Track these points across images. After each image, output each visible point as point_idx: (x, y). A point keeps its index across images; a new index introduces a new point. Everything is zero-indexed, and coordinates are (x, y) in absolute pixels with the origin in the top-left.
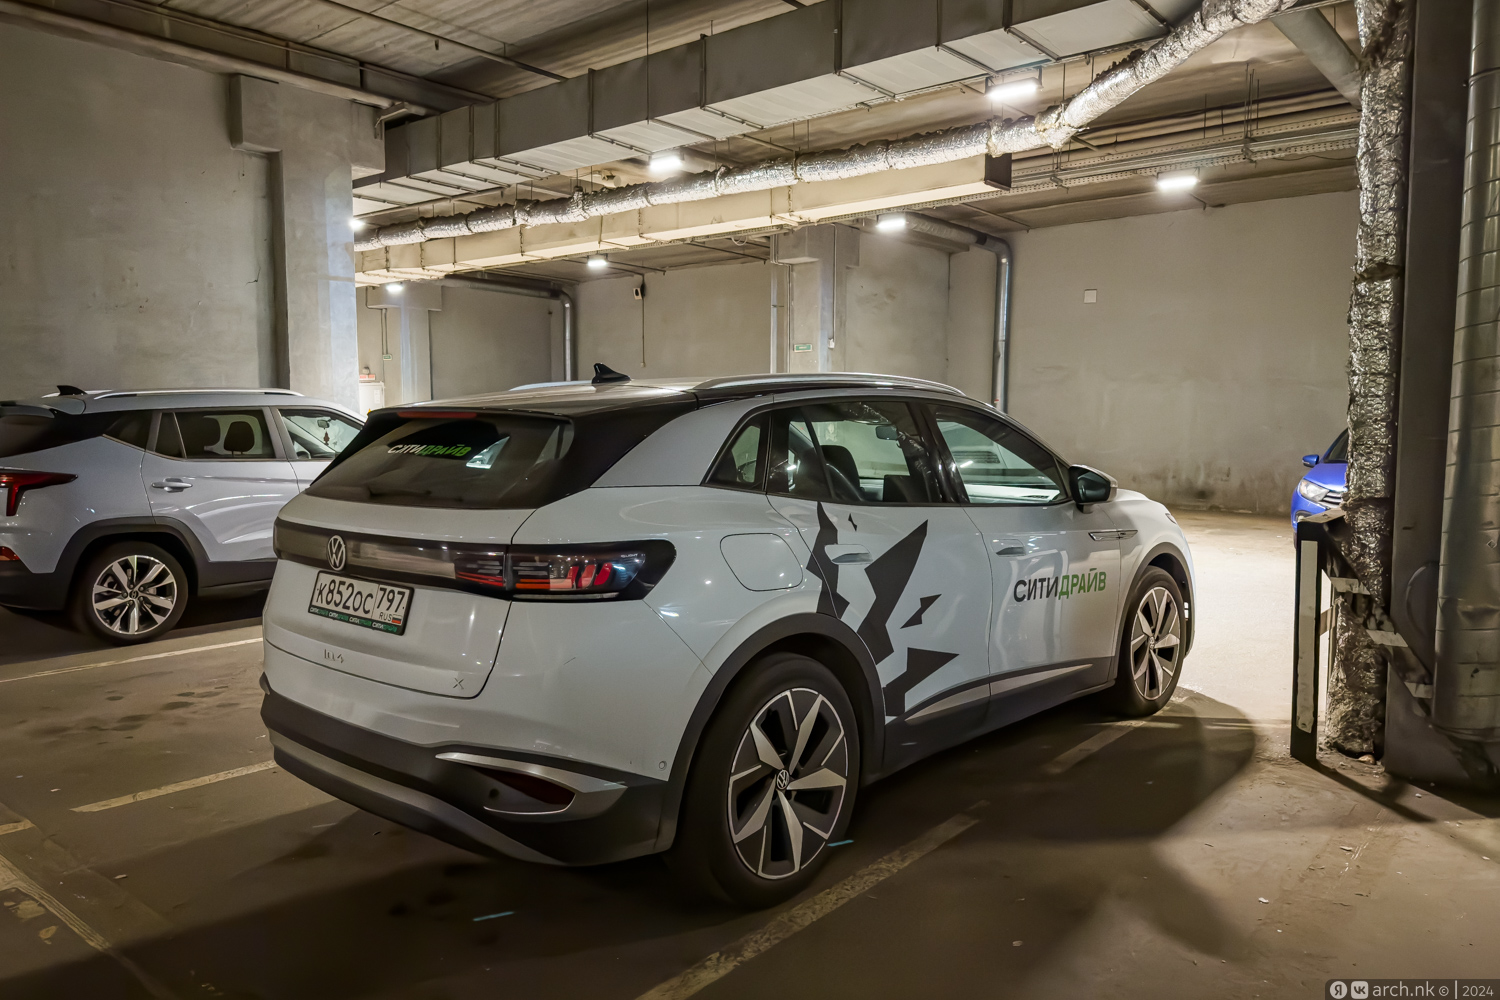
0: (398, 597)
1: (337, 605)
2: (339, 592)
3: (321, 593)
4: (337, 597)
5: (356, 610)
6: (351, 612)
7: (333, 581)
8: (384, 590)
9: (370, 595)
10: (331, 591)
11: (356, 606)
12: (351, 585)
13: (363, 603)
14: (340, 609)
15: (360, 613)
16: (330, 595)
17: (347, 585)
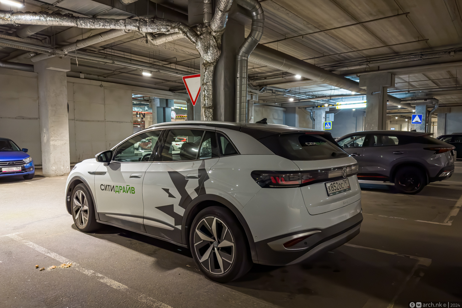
0: (347, 181)
1: (336, 190)
2: (335, 186)
3: (329, 189)
4: (335, 188)
5: (341, 189)
6: (340, 190)
7: (331, 184)
8: (344, 181)
9: (342, 183)
10: (332, 187)
11: (340, 188)
12: (337, 183)
13: (341, 186)
14: (337, 191)
15: (342, 189)
16: (332, 188)
17: (336, 183)
